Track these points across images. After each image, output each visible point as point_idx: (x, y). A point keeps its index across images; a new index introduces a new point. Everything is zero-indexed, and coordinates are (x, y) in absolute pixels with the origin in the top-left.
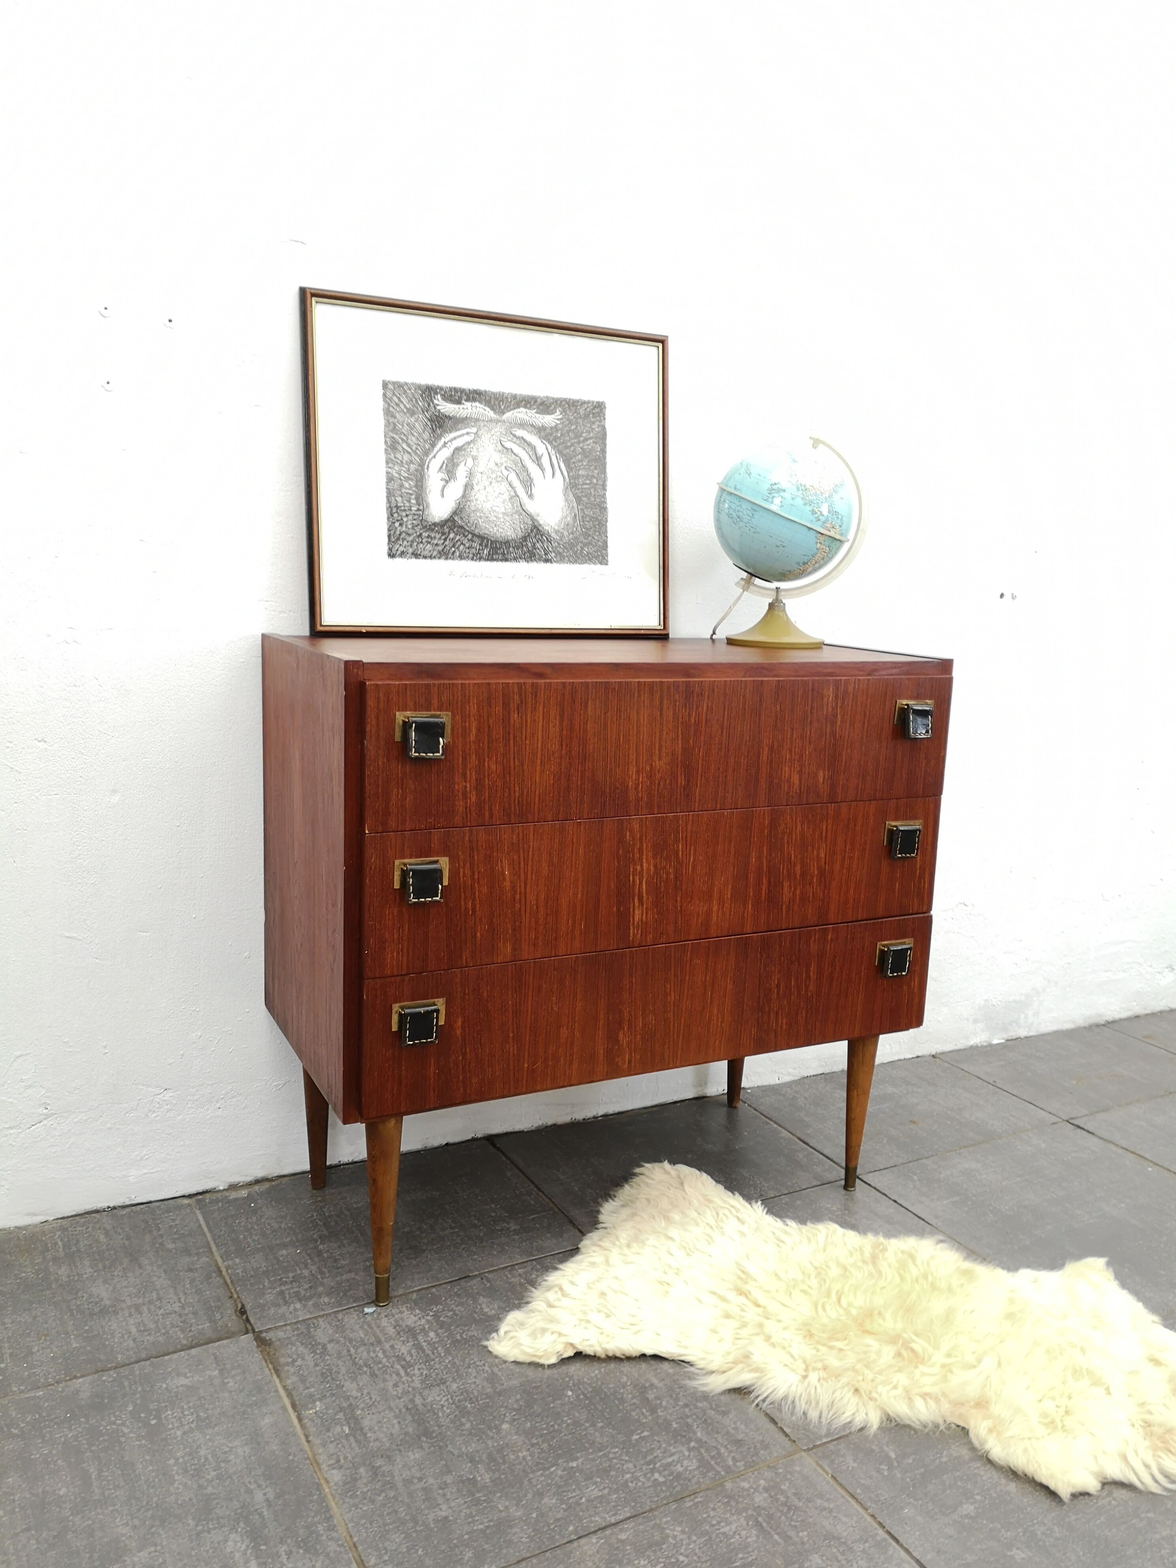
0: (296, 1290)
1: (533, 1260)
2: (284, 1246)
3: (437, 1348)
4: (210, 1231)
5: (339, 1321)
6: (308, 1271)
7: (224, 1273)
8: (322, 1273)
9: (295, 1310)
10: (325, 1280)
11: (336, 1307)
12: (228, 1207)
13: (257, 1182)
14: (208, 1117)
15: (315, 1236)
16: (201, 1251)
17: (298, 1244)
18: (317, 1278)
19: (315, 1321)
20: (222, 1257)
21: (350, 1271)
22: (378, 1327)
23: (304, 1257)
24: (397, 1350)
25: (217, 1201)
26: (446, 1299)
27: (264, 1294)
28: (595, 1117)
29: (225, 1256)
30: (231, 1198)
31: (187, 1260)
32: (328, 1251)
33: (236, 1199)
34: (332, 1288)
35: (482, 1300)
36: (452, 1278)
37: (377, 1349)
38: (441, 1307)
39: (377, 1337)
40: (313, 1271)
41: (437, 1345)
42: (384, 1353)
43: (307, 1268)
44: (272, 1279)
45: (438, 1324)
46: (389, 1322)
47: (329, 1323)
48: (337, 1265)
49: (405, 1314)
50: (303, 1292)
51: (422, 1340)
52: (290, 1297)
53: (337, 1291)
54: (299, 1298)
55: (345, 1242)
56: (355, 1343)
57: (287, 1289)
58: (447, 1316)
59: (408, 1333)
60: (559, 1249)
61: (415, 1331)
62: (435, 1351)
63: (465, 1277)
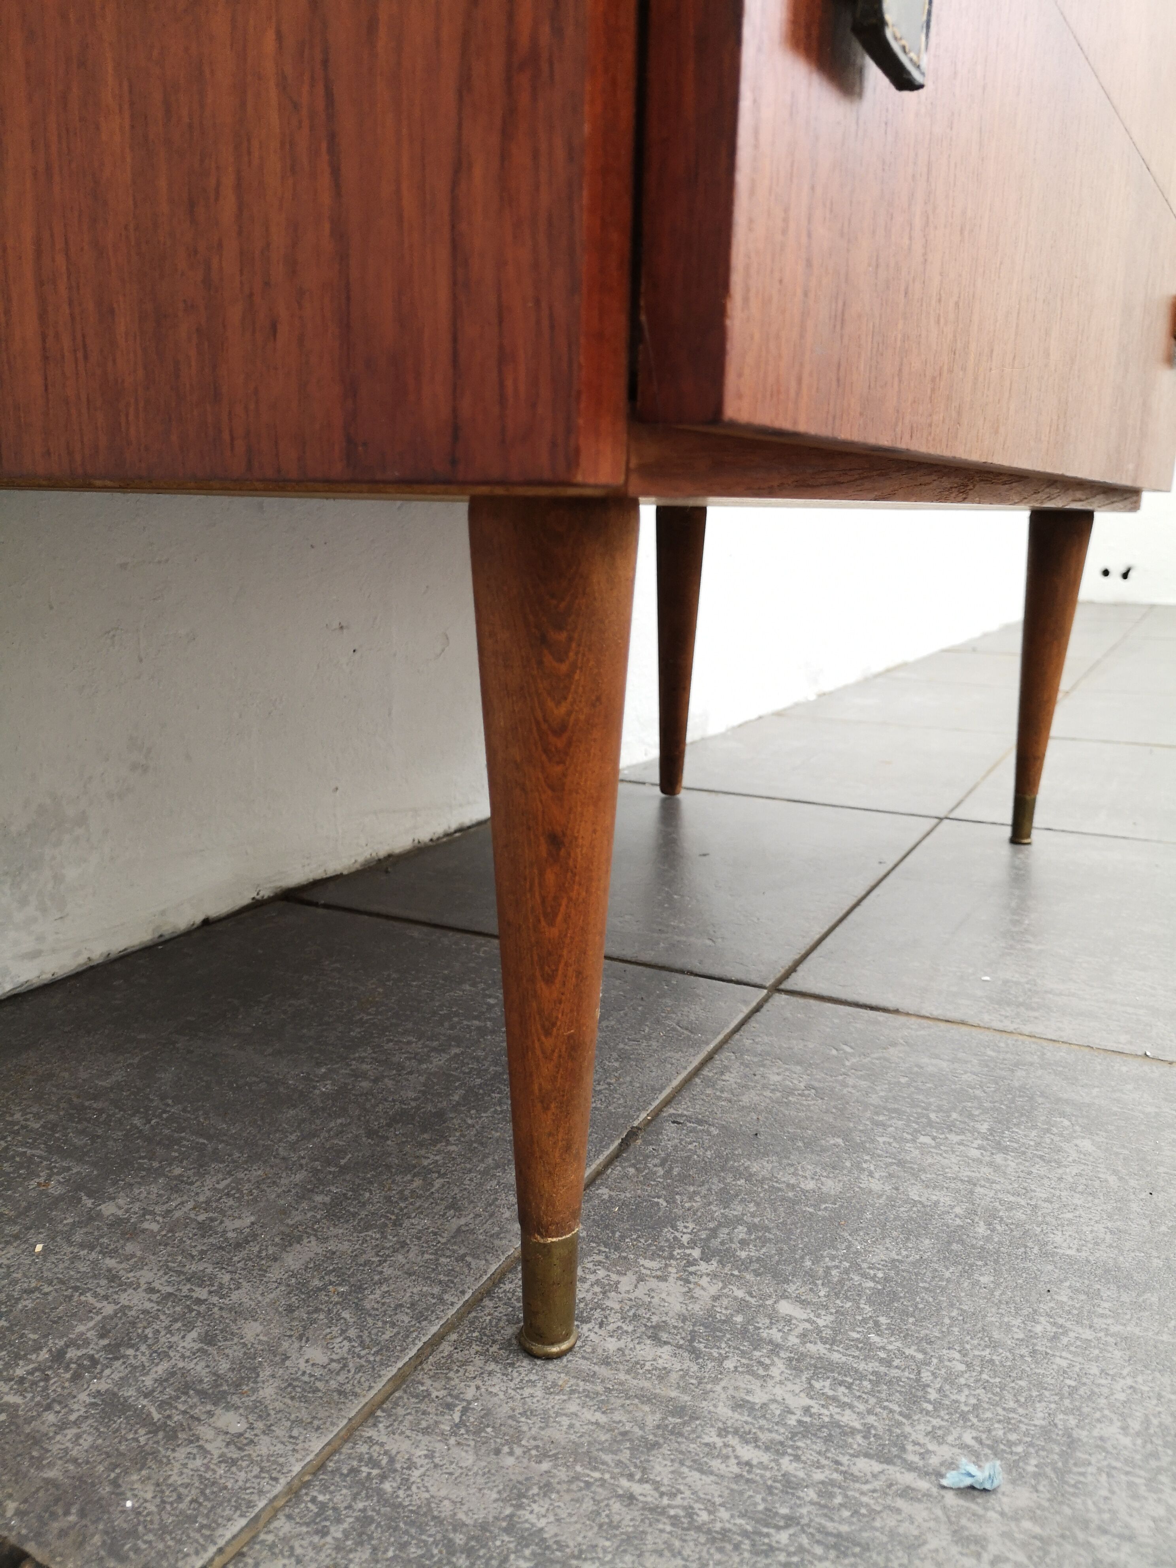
0: (161, 1369)
1: (715, 1052)
3: (866, 1342)
5: (450, 1407)
6: (141, 1293)
8: (199, 1279)
9: (235, 1440)
10: (235, 1296)
11: (384, 1364)
15: (55, 1188)
18: (199, 1301)
19: (363, 1449)
21: (290, 1239)
22: (606, 1362)
23: (76, 1258)
24: (774, 1408)
26: (671, 1201)
27: (35, 1439)
28: (447, 835)
32: (145, 1212)
34: (290, 1309)
35: (760, 1167)
36: (607, 1146)
37: (711, 1437)
38: (691, 1225)
39: (646, 1398)
40: (156, 1285)
41: (855, 1335)
42: (747, 1438)
43: (124, 1286)
44: (20, 1372)
45: (757, 1273)
46: (618, 1333)
47: (426, 1431)
48: (226, 1239)
49: (622, 1288)
50: (199, 1368)
51: (793, 1340)
52: (162, 1406)
53: (317, 1310)
54: (202, 1394)
55: (178, 1171)
56: (608, 1458)
57: (123, 1382)
58: (744, 1243)
59: (717, 1339)
60: (732, 1017)
61: (728, 1321)
62: (882, 1355)
63: (632, 1135)
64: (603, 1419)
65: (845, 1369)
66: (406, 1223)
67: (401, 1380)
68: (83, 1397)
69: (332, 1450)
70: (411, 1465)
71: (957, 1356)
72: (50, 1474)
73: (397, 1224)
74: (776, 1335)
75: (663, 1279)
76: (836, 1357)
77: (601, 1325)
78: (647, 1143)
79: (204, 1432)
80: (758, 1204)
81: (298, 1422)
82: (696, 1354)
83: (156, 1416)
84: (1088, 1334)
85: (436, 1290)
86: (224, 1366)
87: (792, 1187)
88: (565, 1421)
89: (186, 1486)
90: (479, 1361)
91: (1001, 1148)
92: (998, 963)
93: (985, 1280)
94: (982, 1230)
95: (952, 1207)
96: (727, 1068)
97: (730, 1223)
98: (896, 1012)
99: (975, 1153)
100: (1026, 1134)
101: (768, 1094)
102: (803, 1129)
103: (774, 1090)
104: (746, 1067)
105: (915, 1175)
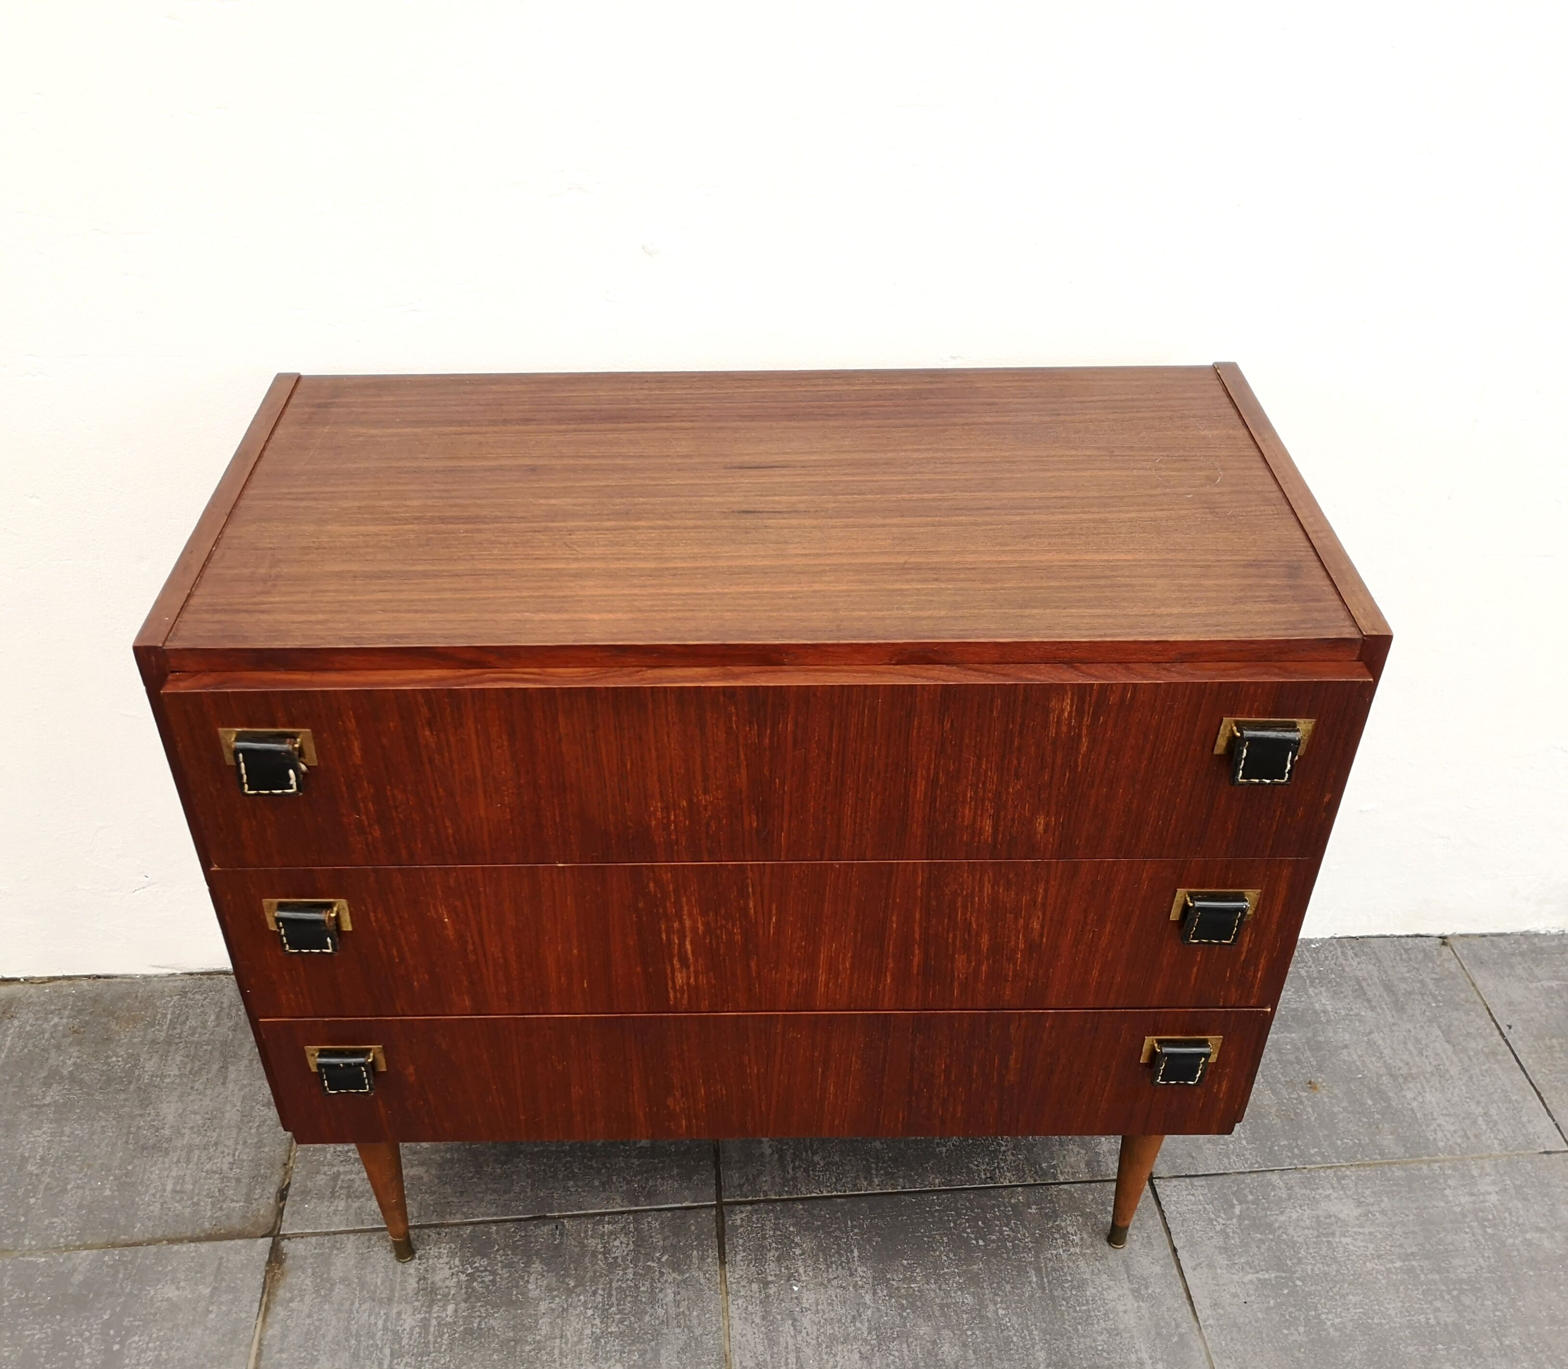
1: (631, 1212)
3: (443, 1334)
5: (369, 1247)
9: (336, 1211)
19: (345, 1238)
22: (403, 1273)
24: (402, 1322)
26: (498, 1250)
35: (537, 1266)
37: (382, 1313)
39: (392, 1290)
42: (385, 1321)
45: (466, 1293)
46: (418, 1270)
47: (357, 1248)
49: (441, 1261)
51: (435, 1315)
56: (365, 1292)
58: (483, 1282)
59: (427, 1295)
60: (675, 1202)
61: (436, 1295)
62: (439, 1340)
63: (540, 1217)
64: (379, 1283)
65: (427, 1333)
69: (342, 1232)
70: (344, 1252)
71: (448, 1360)
74: (436, 1310)
75: (450, 1268)
76: (432, 1329)
77: (419, 1264)
78: (535, 1226)
79: (337, 1202)
82: (418, 1293)
83: (337, 1189)
85: (416, 1215)
86: (361, 1189)
87: (528, 1282)
88: (375, 1276)
91: (597, 1340)
92: (826, 1287)
93: (495, 1357)
94: (528, 1348)
95: (540, 1335)
96: (617, 1222)
97: (494, 1273)
98: (723, 1263)
99: (588, 1331)
100: (615, 1345)
101: (600, 1246)
102: (576, 1269)
103: (605, 1247)
104: (622, 1229)
105: (558, 1317)
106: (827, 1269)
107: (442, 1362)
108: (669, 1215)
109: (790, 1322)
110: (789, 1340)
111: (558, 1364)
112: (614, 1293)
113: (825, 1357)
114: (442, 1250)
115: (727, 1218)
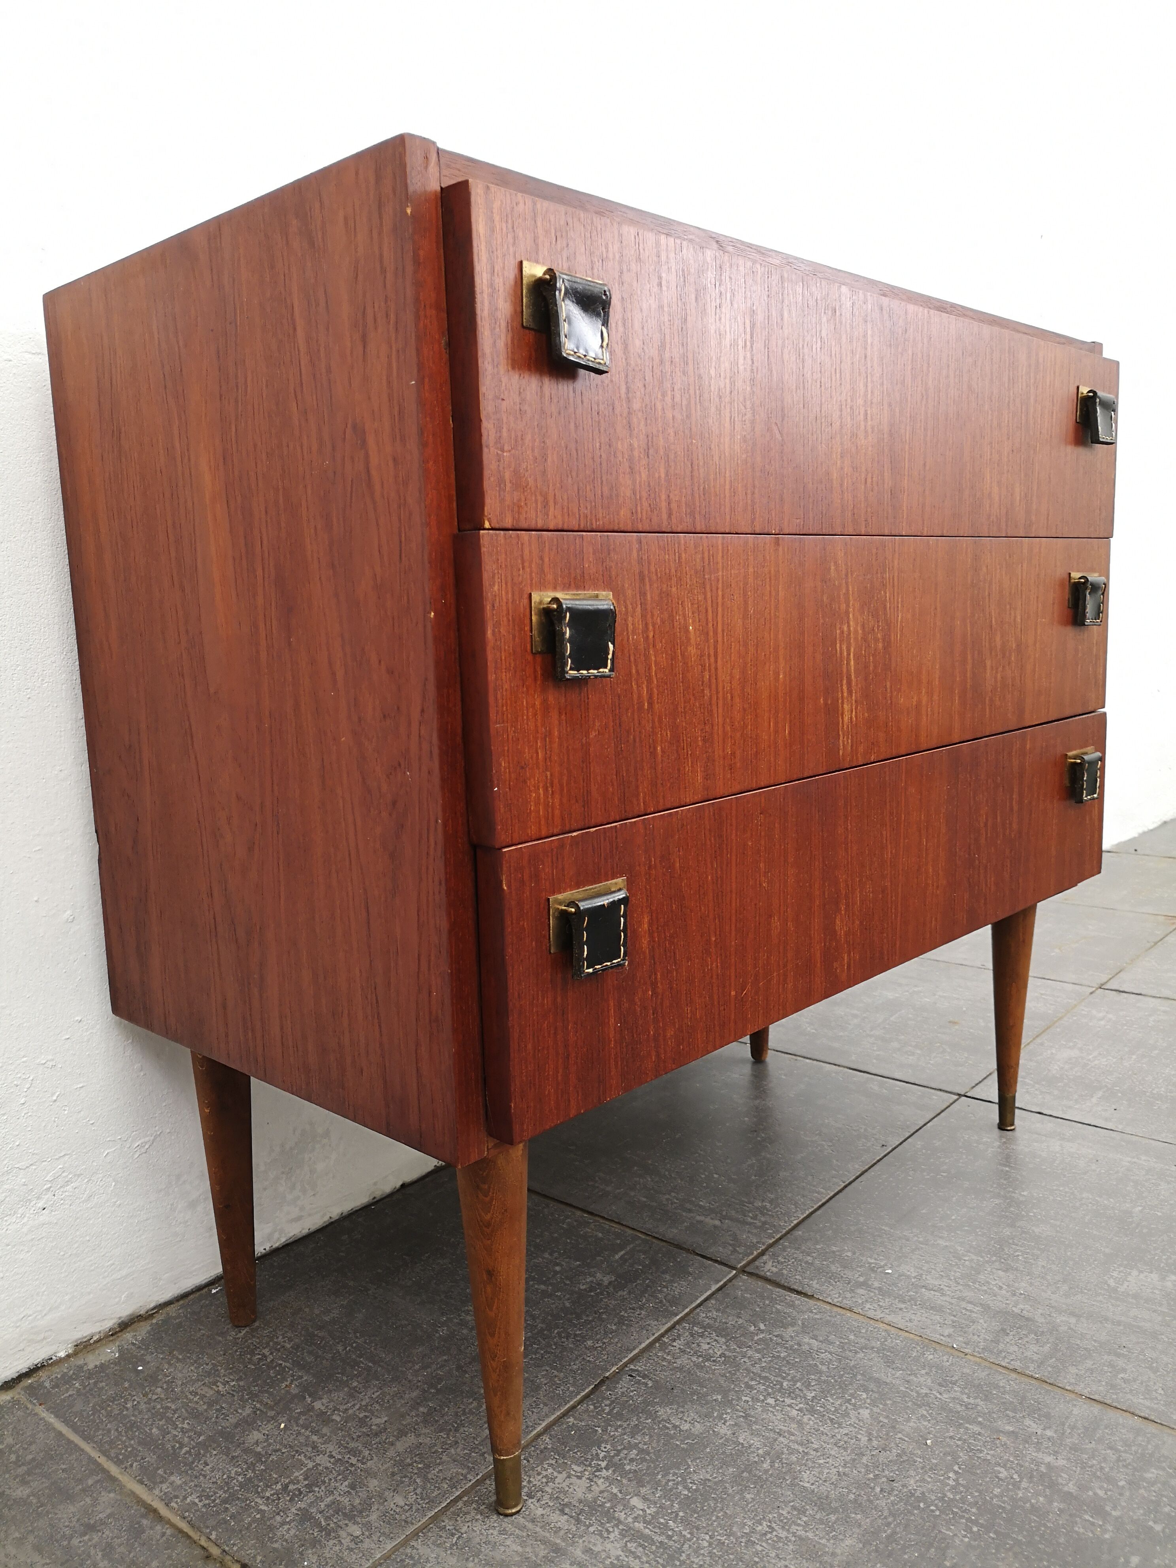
0: (329, 1500)
1: (678, 1322)
2: (248, 1424)
3: (666, 1525)
4: (87, 1438)
5: (453, 1535)
6: (326, 1458)
7: (164, 1511)
8: (353, 1452)
9: (355, 1539)
10: (369, 1464)
11: (430, 1509)
12: (95, 1383)
13: (124, 1326)
14: (25, 1230)
15: (294, 1390)
16: (90, 1482)
17: (271, 1413)
18: (352, 1465)
19: (409, 1550)
20: (141, 1482)
21: (402, 1433)
22: (533, 1521)
23: (299, 1434)
24: (603, 1554)
25: (66, 1380)
26: (605, 1430)
27: (271, 1528)
29: (148, 1477)
30: (91, 1366)
31: (72, 1509)
32: (335, 1409)
33: (102, 1367)
34: (393, 1474)
35: (663, 1412)
36: (583, 1390)
38: (608, 1447)
39: (544, 1541)
40: (334, 1454)
41: (662, 1520)
43: (319, 1452)
44: (268, 1494)
45: (630, 1480)
46: (545, 1506)
47: (438, 1546)
48: (371, 1429)
49: (557, 1481)
50: (345, 1501)
51: (630, 1520)
52: (327, 1518)
53: (405, 1477)
54: (345, 1514)
55: (355, 1384)
57: (311, 1505)
58: (632, 1460)
59: (592, 1515)
60: (702, 1293)
61: (602, 1505)
62: (670, 1533)
63: (602, 1382)
64: (520, 1549)
65: (648, 1539)
66: (462, 1430)
67: (434, 1519)
68: (293, 1510)
69: (395, 1549)
70: (427, 1561)
71: (707, 1537)
72: (276, 1545)
73: (457, 1430)
74: (622, 1516)
75: (579, 1478)
76: (646, 1531)
77: (538, 1500)
78: (608, 1389)
79: (343, 1534)
80: (651, 1437)
81: (384, 1534)
82: (578, 1521)
83: (323, 1523)
84: (783, 1534)
85: (465, 1472)
86: (357, 1501)
87: (675, 1427)
88: (502, 1548)
89: (331, 1558)
90: (473, 1514)
91: (812, 1411)
92: (906, 1257)
93: (749, 1496)
94: (766, 1466)
95: (758, 1449)
96: (679, 1336)
97: (630, 1447)
98: (811, 1297)
99: (794, 1413)
100: (833, 1402)
101: (694, 1359)
102: (702, 1386)
103: (700, 1356)
104: (692, 1336)
105: (750, 1425)
106: (885, 1247)
107: (706, 1544)
108: (713, 1302)
109: (924, 1290)
110: (944, 1298)
111: (812, 1452)
112: (764, 1375)
113: (985, 1288)
114: (544, 1473)
115: (762, 1274)
